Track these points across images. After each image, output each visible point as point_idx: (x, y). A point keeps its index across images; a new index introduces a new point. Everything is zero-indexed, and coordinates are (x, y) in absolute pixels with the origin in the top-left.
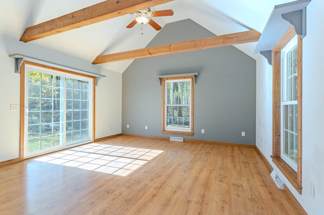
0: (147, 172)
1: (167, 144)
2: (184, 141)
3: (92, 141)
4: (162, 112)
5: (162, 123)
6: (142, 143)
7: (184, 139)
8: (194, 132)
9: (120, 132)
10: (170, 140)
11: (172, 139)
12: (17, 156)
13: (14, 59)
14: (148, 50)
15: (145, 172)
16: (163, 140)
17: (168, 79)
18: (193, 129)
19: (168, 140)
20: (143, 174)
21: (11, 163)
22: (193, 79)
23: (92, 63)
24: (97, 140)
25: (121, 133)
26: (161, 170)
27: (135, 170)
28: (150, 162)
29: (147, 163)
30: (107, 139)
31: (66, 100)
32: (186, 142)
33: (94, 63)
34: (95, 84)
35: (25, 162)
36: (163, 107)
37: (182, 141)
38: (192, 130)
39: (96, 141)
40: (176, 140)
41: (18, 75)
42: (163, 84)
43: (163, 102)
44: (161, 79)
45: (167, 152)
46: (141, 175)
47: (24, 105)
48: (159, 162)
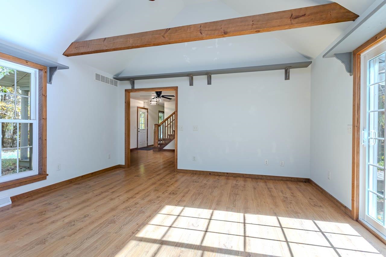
0: (141, 213)
15: (144, 212)
20: (146, 210)
26: (118, 217)
27: (156, 214)
28: (132, 235)
46: (148, 208)
48: (116, 234)
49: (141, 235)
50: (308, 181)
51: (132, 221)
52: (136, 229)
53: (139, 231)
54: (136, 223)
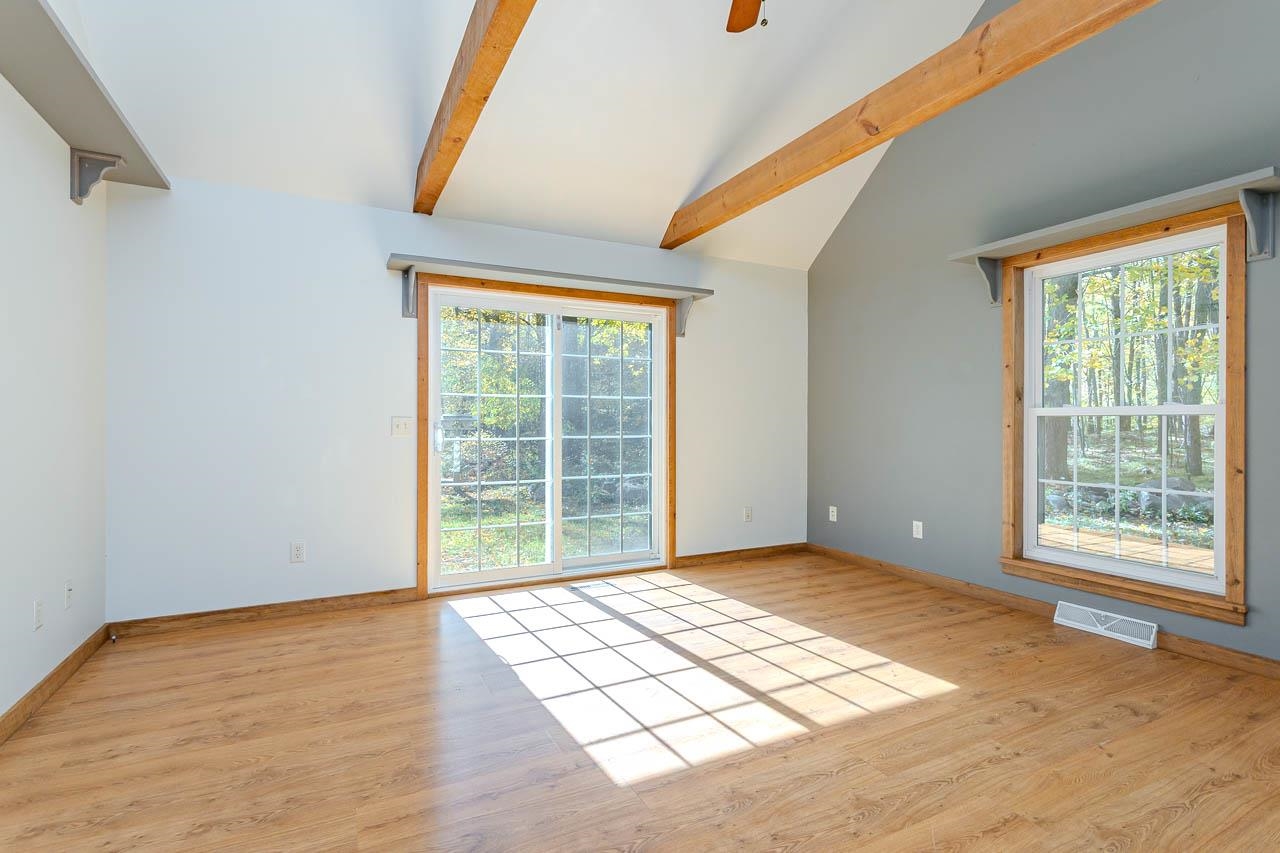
0: (747, 796)
1: (1013, 644)
2: (1161, 647)
3: (663, 561)
4: (1007, 453)
5: (1007, 515)
6: (870, 610)
7: (1161, 633)
8: (1254, 601)
9: (801, 538)
10: (1057, 619)
11: (1070, 615)
12: (410, 582)
13: (401, 273)
14: (860, 113)
15: (732, 796)
16: (1011, 611)
17: (1039, 257)
18: (1241, 578)
19: (1041, 617)
20: (713, 805)
21: (392, 598)
22: (1236, 225)
23: (661, 247)
24: (687, 563)
25: (805, 541)
26: (840, 819)
27: (696, 767)
28: (816, 735)
29: (797, 740)
30: (731, 561)
31: (564, 398)
32: (1176, 656)
33: (668, 245)
34: (675, 330)
35: (430, 604)
36: (1008, 420)
37: (1149, 643)
38: (1232, 582)
39: (680, 564)
40: (1100, 630)
41: (413, 322)
42: (1009, 290)
43: (1012, 394)
44: (993, 266)
45: (977, 696)
46: (696, 810)
47: (426, 420)
48: (861, 757)
49: (796, 728)
50: (110, 636)
51: (797, 776)
52: (799, 744)
53: (794, 738)
54: (785, 764)
